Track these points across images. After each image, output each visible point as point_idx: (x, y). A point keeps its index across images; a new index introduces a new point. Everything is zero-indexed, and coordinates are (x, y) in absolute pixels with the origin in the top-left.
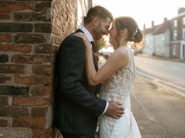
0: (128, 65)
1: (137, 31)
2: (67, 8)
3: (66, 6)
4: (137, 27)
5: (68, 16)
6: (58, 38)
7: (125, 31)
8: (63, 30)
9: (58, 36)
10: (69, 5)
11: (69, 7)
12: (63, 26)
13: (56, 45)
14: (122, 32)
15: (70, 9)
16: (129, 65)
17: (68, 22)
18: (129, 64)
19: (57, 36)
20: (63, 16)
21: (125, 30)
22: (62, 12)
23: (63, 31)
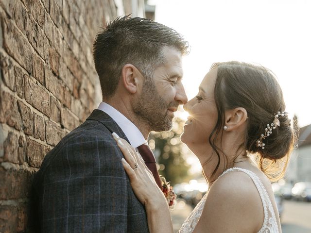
0: (265, 226)
1: (277, 123)
2: (75, 58)
3: (70, 49)
4: (280, 111)
5: (80, 84)
6: (41, 146)
7: (239, 116)
8: (60, 121)
9: (39, 141)
10: (81, 50)
11: (82, 57)
12: (59, 109)
13: (29, 169)
14: (228, 117)
15: (86, 65)
16: (268, 224)
17: (82, 103)
18: (266, 221)
19: (31, 138)
20: (59, 78)
21: (239, 111)
22: (54, 64)
23: (63, 127)
